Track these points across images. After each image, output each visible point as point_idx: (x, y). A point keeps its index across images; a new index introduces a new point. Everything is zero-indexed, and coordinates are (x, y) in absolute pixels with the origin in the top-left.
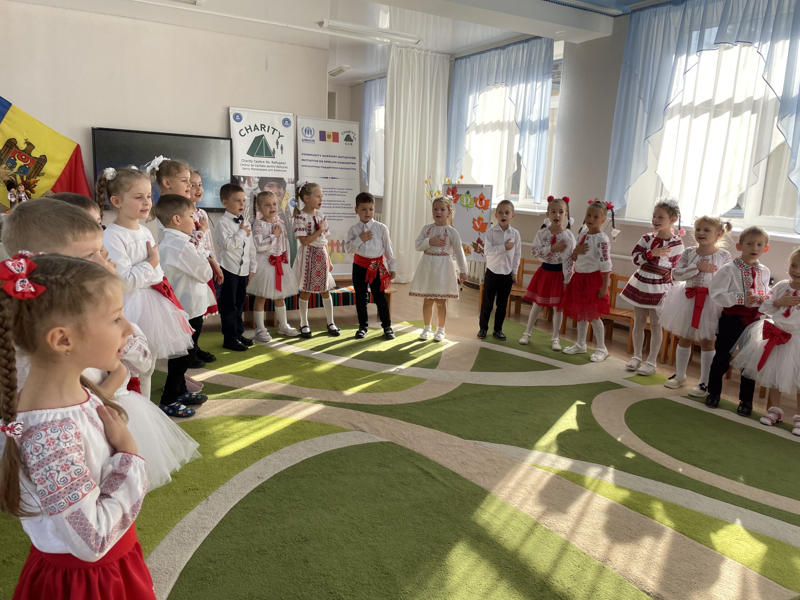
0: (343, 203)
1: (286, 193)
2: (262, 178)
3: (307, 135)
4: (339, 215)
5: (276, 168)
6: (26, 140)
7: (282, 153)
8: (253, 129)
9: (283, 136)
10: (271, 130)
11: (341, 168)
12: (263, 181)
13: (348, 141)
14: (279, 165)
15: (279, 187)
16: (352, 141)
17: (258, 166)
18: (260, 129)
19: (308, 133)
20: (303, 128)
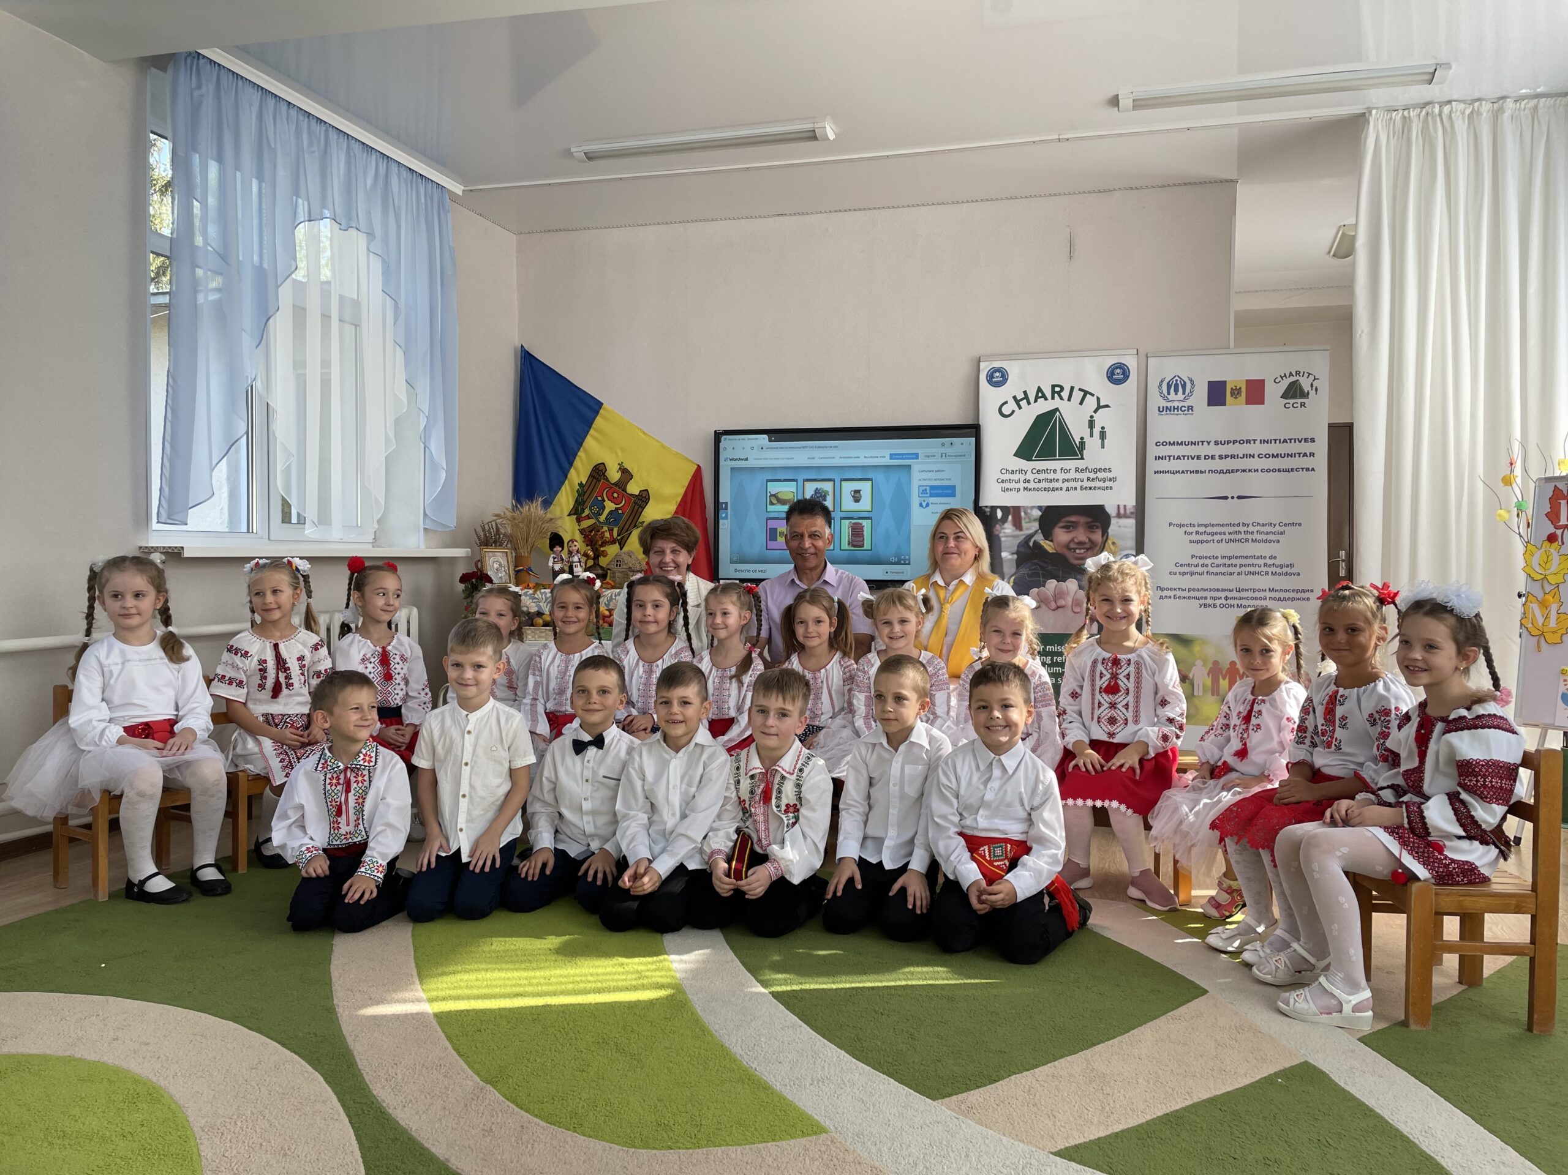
0: (1270, 562)
2: (1049, 508)
3: (1172, 396)
4: (1257, 594)
5: (1086, 484)
6: (620, 465)
7: (1103, 447)
8: (1032, 399)
9: (1107, 406)
10: (1077, 395)
11: (1268, 471)
12: (1051, 517)
13: (1294, 397)
14: (1092, 475)
16: (1305, 395)
17: (1040, 481)
18: (1049, 395)
19: (1176, 391)
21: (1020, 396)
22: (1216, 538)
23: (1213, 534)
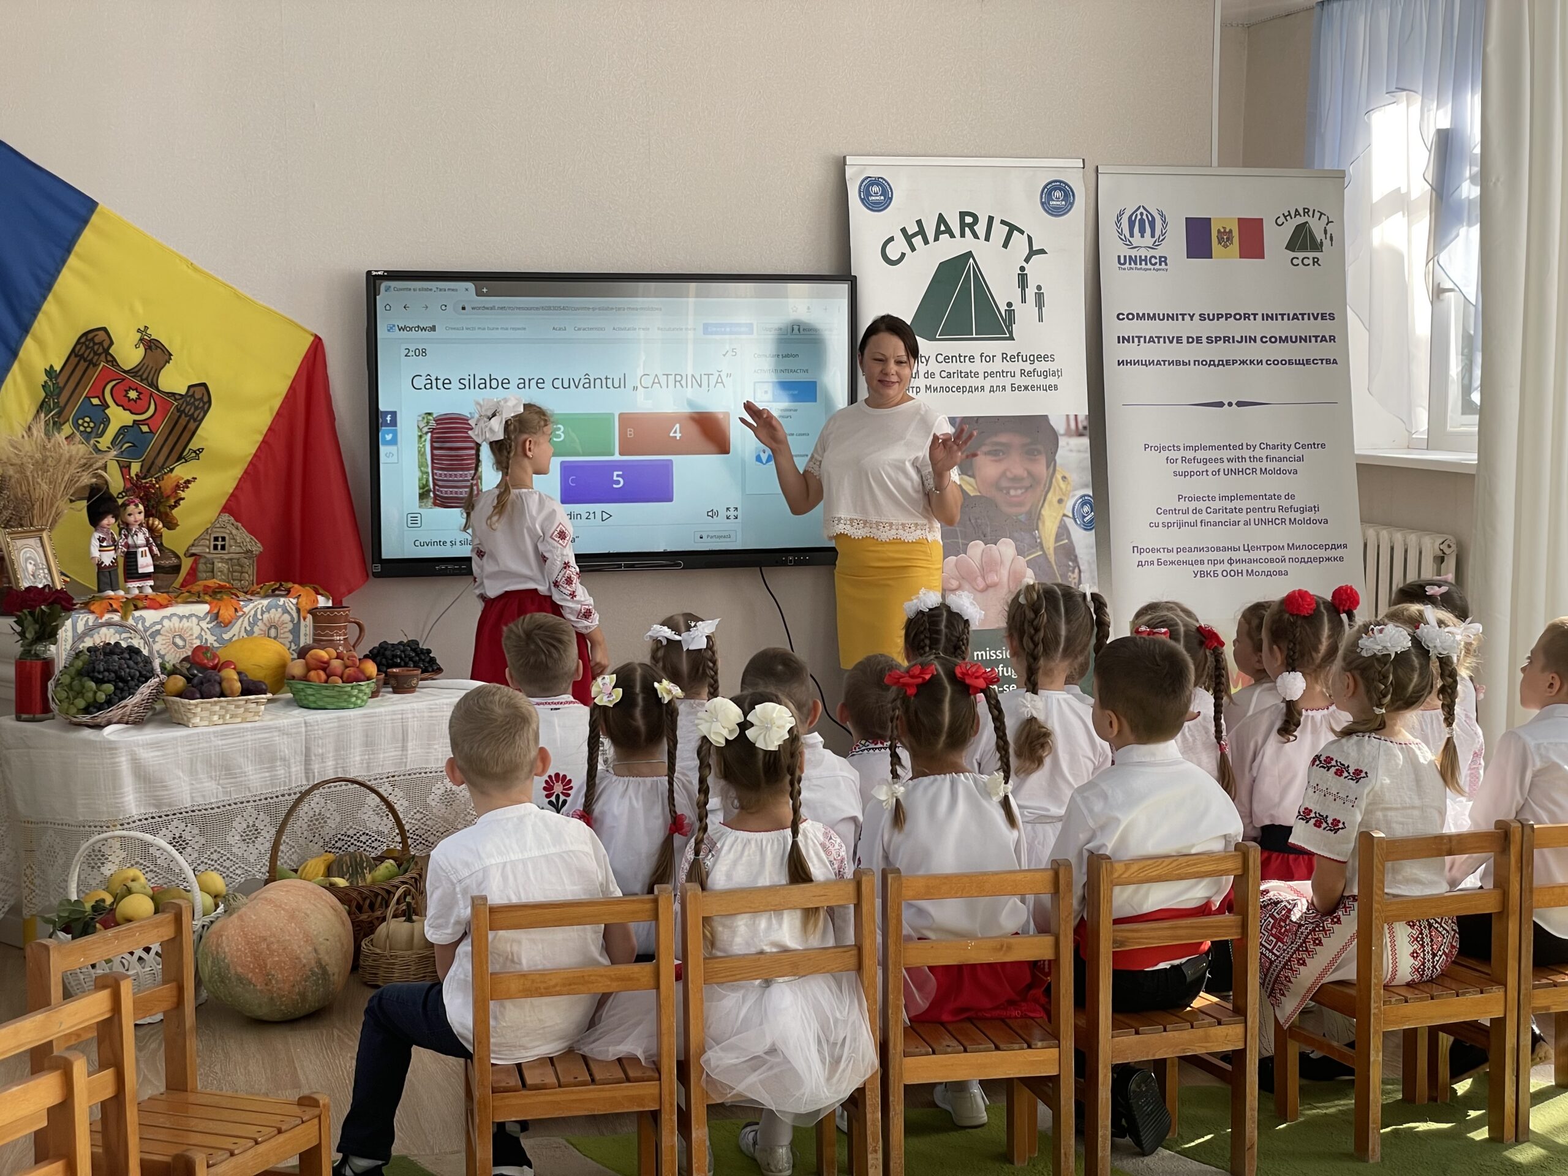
0: (1286, 504)
1: (1058, 476)
3: (1137, 240)
4: (1273, 554)
5: (1019, 381)
6: (143, 331)
7: (1041, 319)
8: (931, 235)
9: (1042, 251)
10: (999, 232)
11: (1276, 362)
13: (1303, 248)
14: (1028, 367)
15: (1030, 453)
16: (1317, 246)
17: (949, 375)
18: (957, 231)
19: (1142, 232)
20: (1121, 214)
21: (912, 229)
22: (1212, 467)
23: (1206, 461)
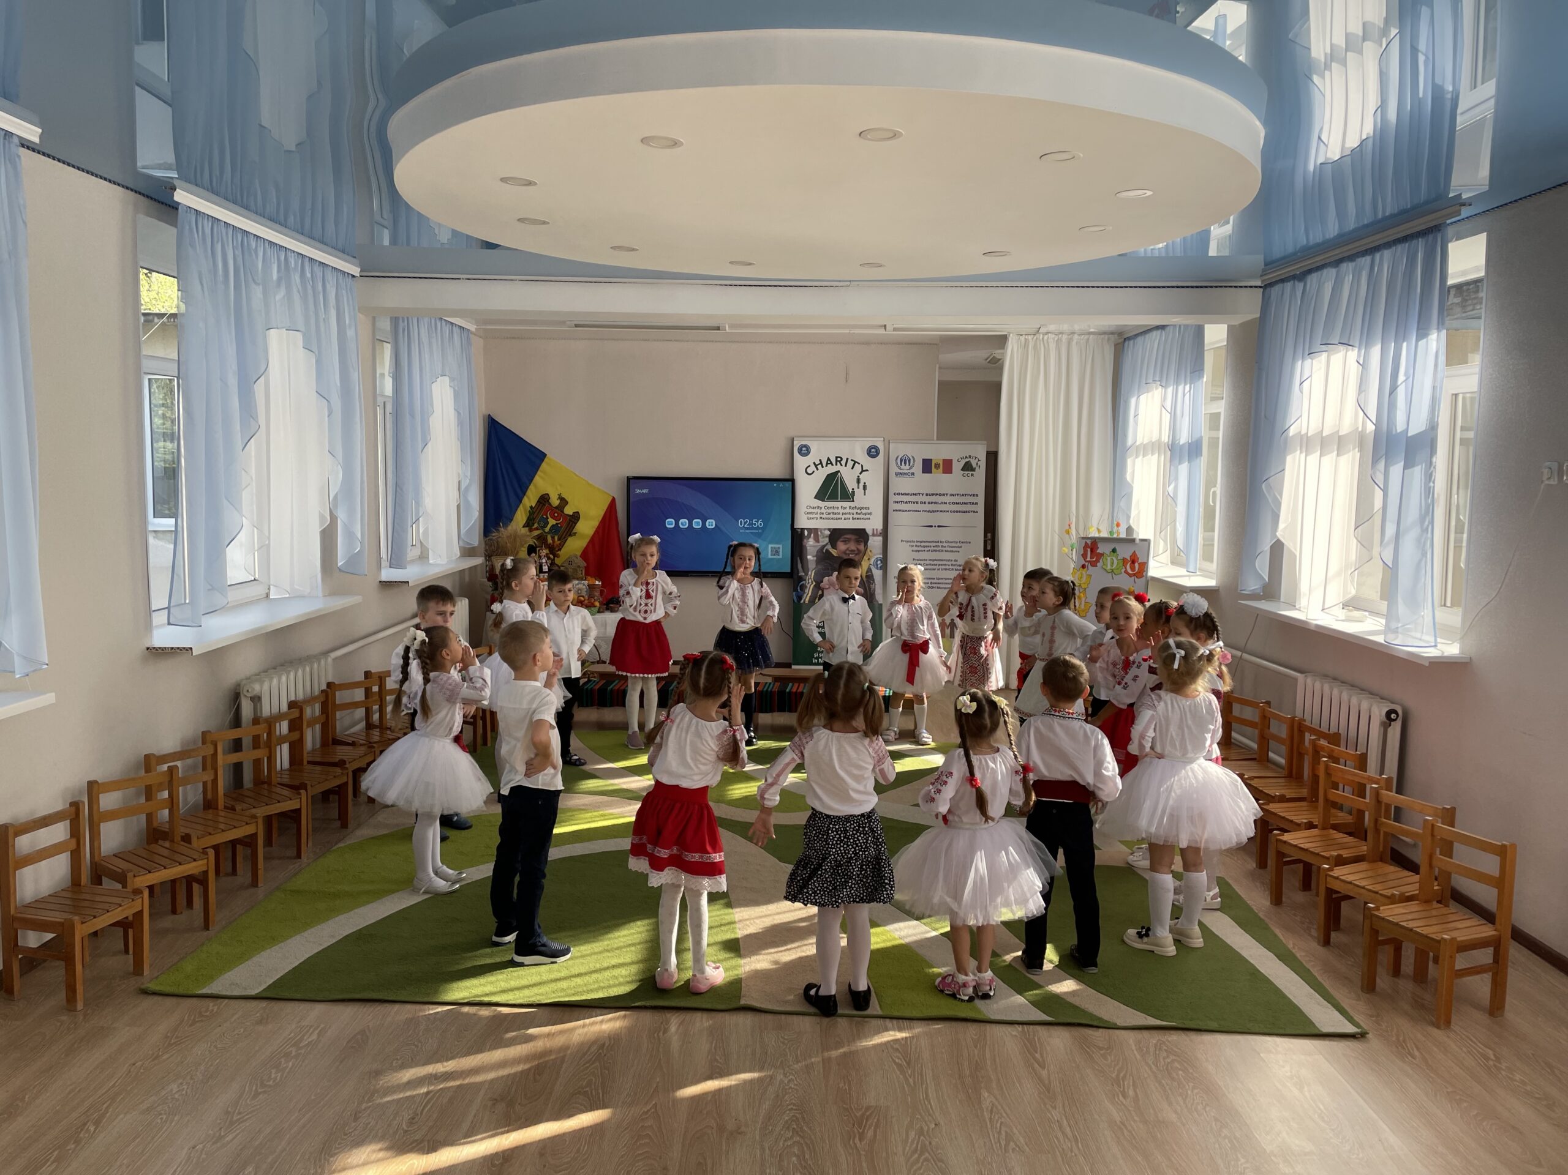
1: (869, 550)
2: (835, 530)
3: (903, 466)
5: (856, 516)
6: (560, 495)
7: (864, 494)
8: (824, 465)
9: (867, 471)
10: (850, 463)
11: (954, 512)
12: (836, 535)
13: (967, 470)
14: (859, 511)
15: (858, 542)
16: (973, 470)
17: (829, 514)
18: (834, 463)
19: (905, 464)
20: (897, 458)
21: (818, 462)
22: (926, 549)
23: (924, 547)
